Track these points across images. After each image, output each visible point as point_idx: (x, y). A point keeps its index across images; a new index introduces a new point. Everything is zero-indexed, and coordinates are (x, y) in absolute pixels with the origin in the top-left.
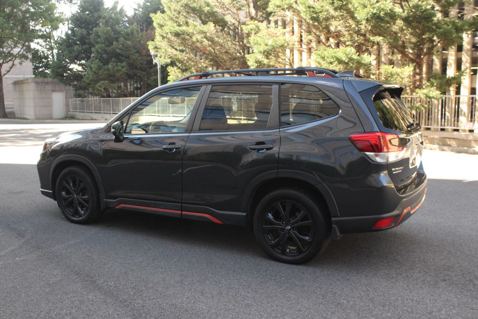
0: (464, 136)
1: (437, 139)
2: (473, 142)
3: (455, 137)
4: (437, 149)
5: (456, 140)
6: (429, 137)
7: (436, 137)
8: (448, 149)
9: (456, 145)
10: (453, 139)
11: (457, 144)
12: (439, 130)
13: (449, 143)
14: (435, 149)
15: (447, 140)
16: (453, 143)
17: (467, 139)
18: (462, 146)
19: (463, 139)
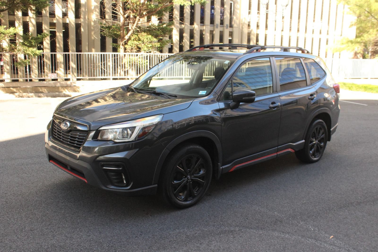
0: (53, 84)
1: (30, 88)
2: (60, 88)
3: (45, 85)
4: (34, 96)
5: (46, 87)
6: (22, 87)
7: (28, 87)
8: (44, 95)
9: (47, 92)
10: (44, 87)
11: (47, 90)
12: (28, 80)
13: (41, 90)
14: (32, 97)
15: (39, 88)
16: (45, 90)
17: (55, 86)
18: (52, 92)
19: (52, 87)
